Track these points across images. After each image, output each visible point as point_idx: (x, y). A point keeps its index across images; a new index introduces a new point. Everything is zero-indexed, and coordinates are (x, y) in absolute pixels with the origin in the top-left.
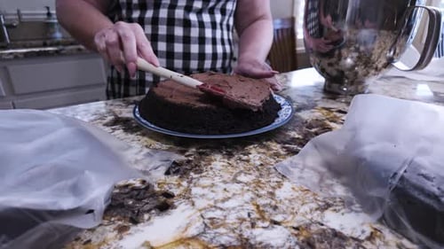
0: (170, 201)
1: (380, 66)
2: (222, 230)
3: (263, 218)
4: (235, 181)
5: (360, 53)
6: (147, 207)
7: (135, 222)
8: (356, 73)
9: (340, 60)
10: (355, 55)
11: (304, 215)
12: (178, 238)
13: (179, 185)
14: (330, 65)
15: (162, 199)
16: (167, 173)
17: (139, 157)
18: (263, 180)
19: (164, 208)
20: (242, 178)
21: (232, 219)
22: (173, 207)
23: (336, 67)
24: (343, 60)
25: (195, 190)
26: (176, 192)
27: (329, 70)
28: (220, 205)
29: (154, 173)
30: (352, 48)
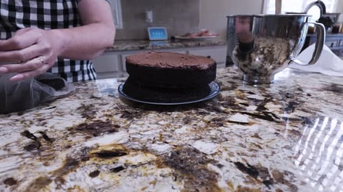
0: (116, 129)
1: (281, 61)
2: (137, 143)
3: (161, 140)
4: (157, 123)
5: (264, 55)
6: (104, 130)
7: (95, 135)
8: (266, 69)
9: (251, 61)
10: (262, 56)
11: (184, 141)
12: (113, 143)
13: (125, 123)
14: (245, 66)
15: (113, 128)
16: (122, 117)
17: (110, 109)
18: (172, 124)
19: (112, 131)
20: (162, 123)
21: (145, 139)
22: (117, 131)
23: (250, 67)
24: (253, 62)
25: (132, 126)
26: (122, 125)
27: (246, 69)
28: (142, 133)
29: (115, 117)
30: (258, 52)
